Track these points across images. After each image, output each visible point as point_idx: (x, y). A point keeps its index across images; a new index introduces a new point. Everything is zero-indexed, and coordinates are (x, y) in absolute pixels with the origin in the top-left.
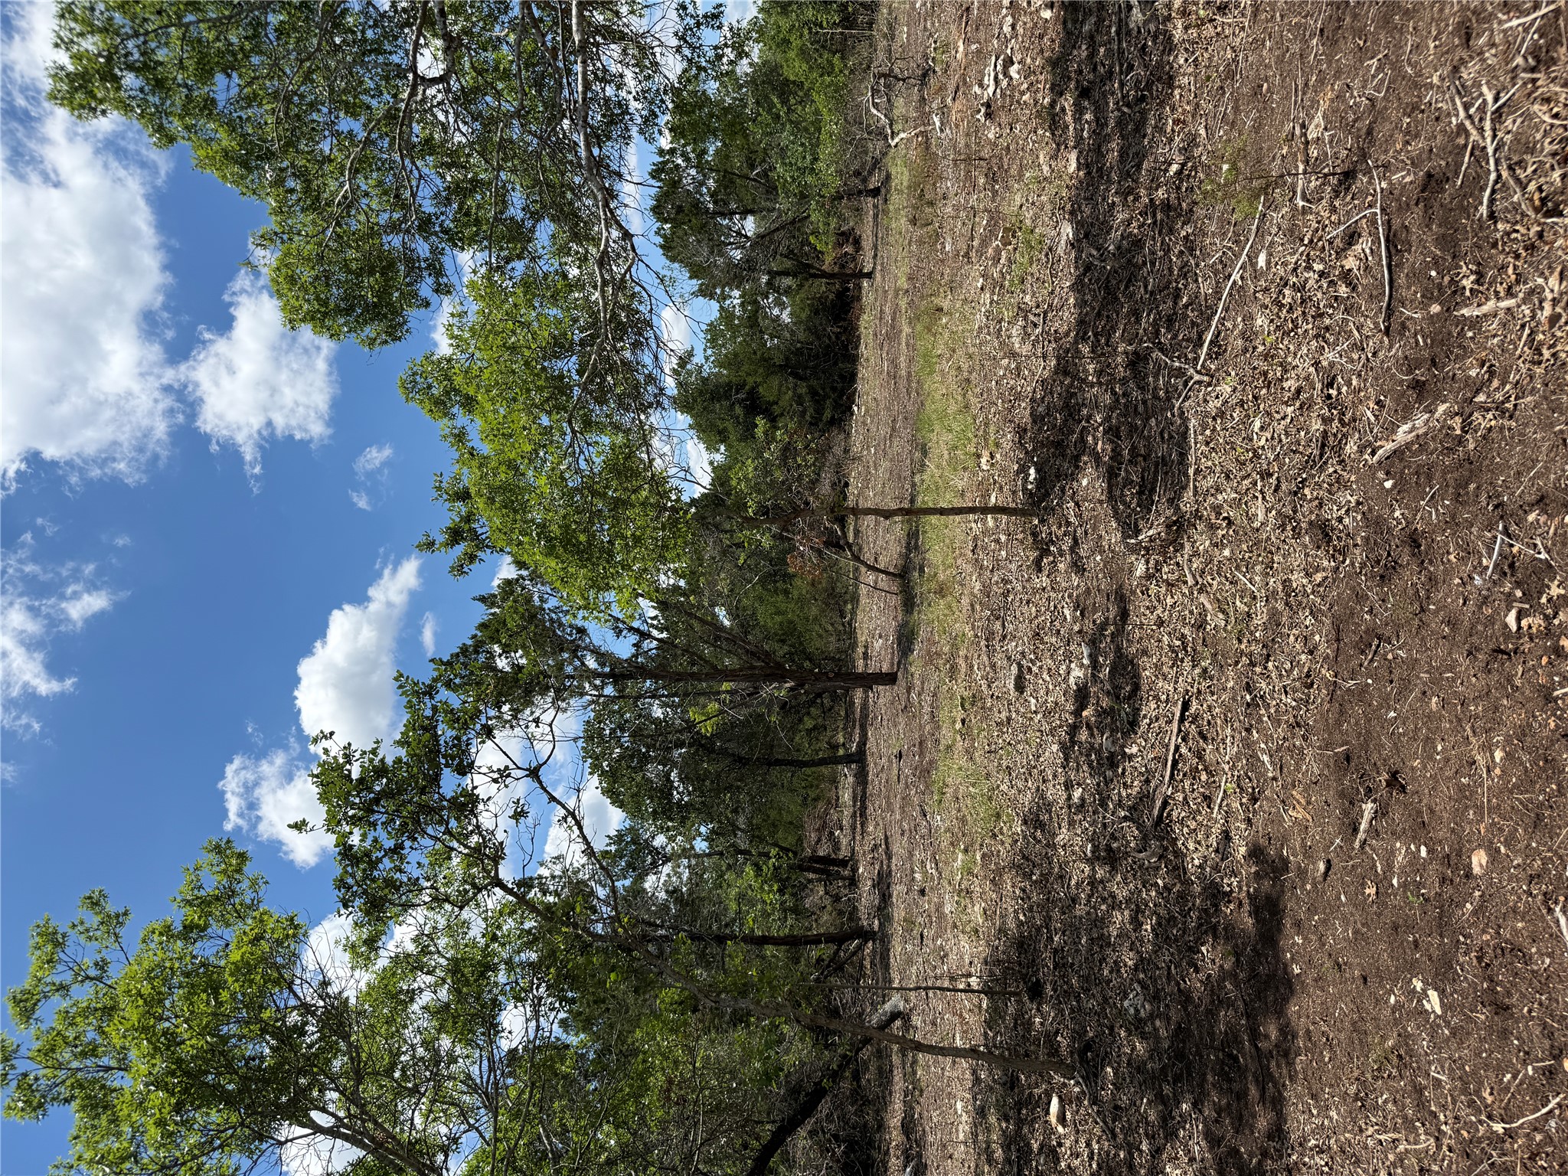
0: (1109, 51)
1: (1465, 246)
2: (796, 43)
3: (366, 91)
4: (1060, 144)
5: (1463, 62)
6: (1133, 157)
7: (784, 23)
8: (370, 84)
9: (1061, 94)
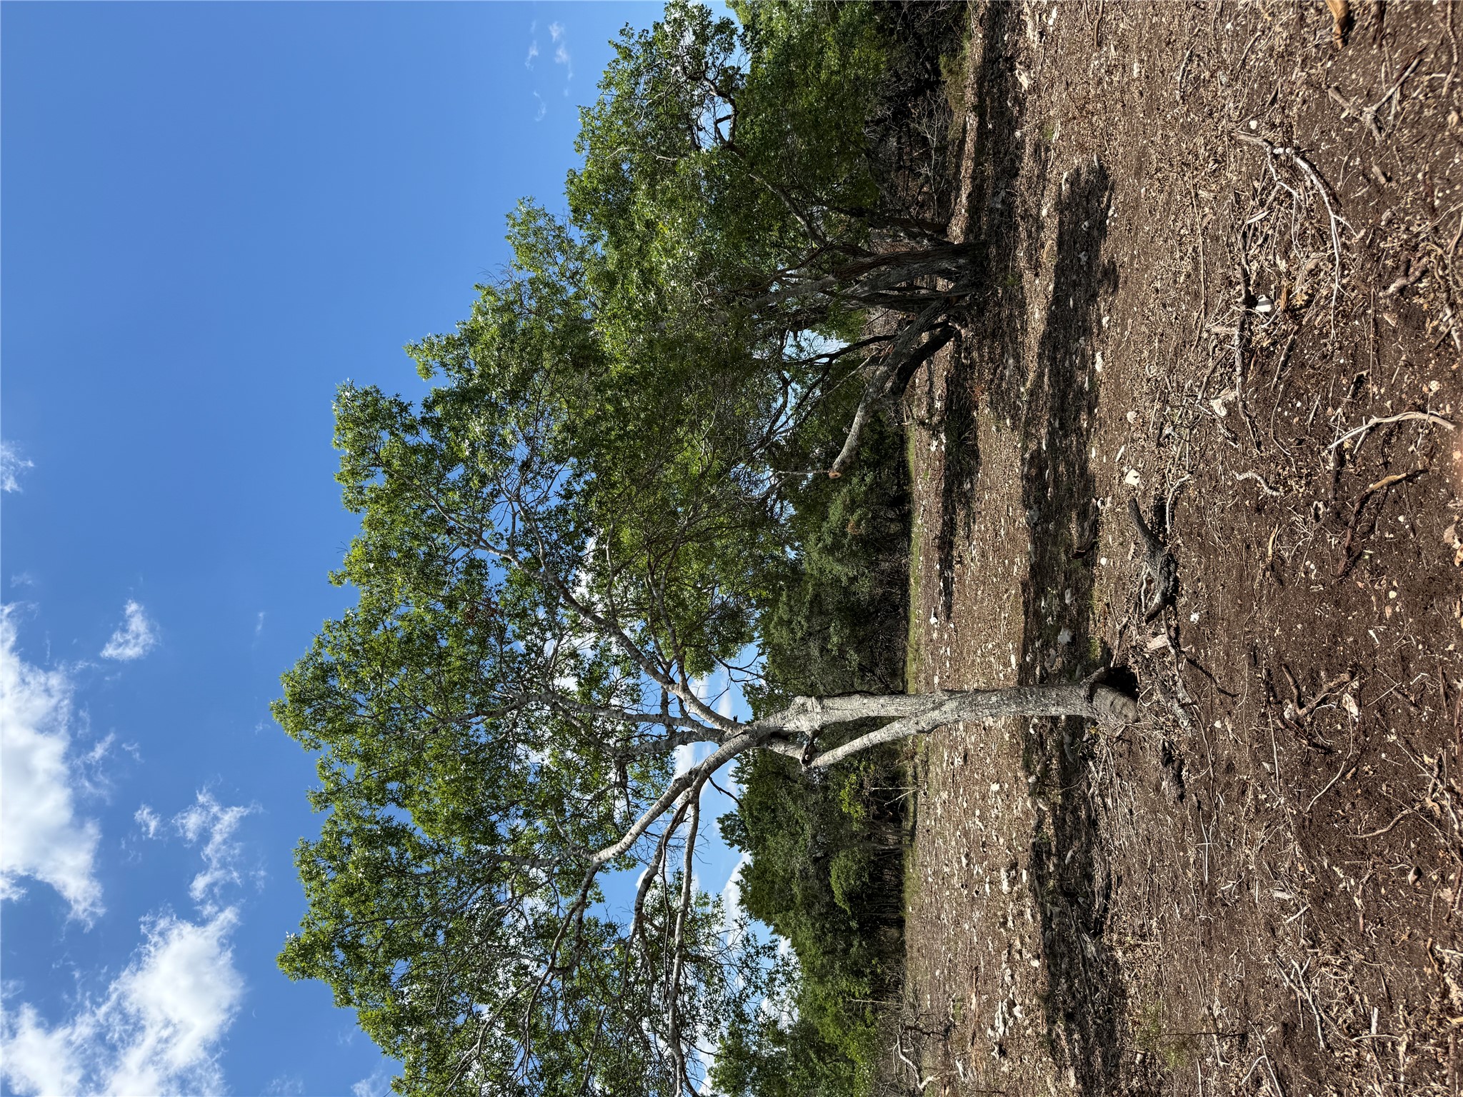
0: (1080, 981)
1: (1323, 1072)
2: (831, 1010)
3: (497, 984)
4: (1062, 1067)
5: (1276, 946)
6: (1112, 1060)
7: (821, 992)
8: (501, 978)
9: (1055, 1022)
